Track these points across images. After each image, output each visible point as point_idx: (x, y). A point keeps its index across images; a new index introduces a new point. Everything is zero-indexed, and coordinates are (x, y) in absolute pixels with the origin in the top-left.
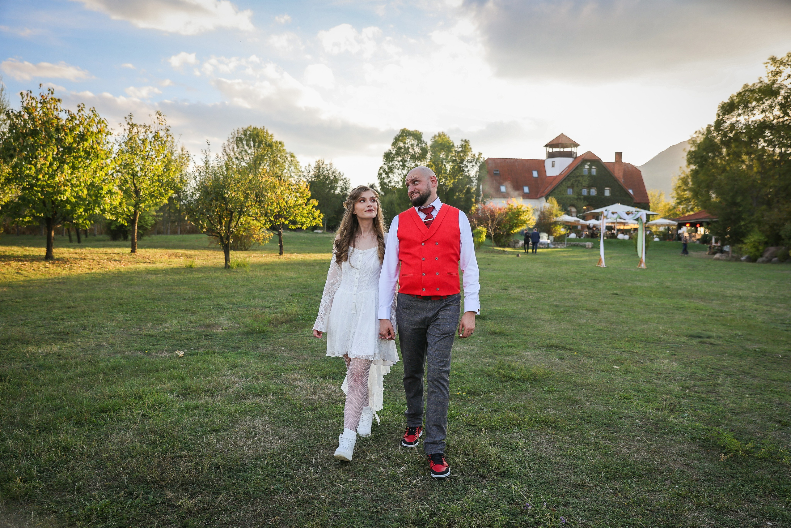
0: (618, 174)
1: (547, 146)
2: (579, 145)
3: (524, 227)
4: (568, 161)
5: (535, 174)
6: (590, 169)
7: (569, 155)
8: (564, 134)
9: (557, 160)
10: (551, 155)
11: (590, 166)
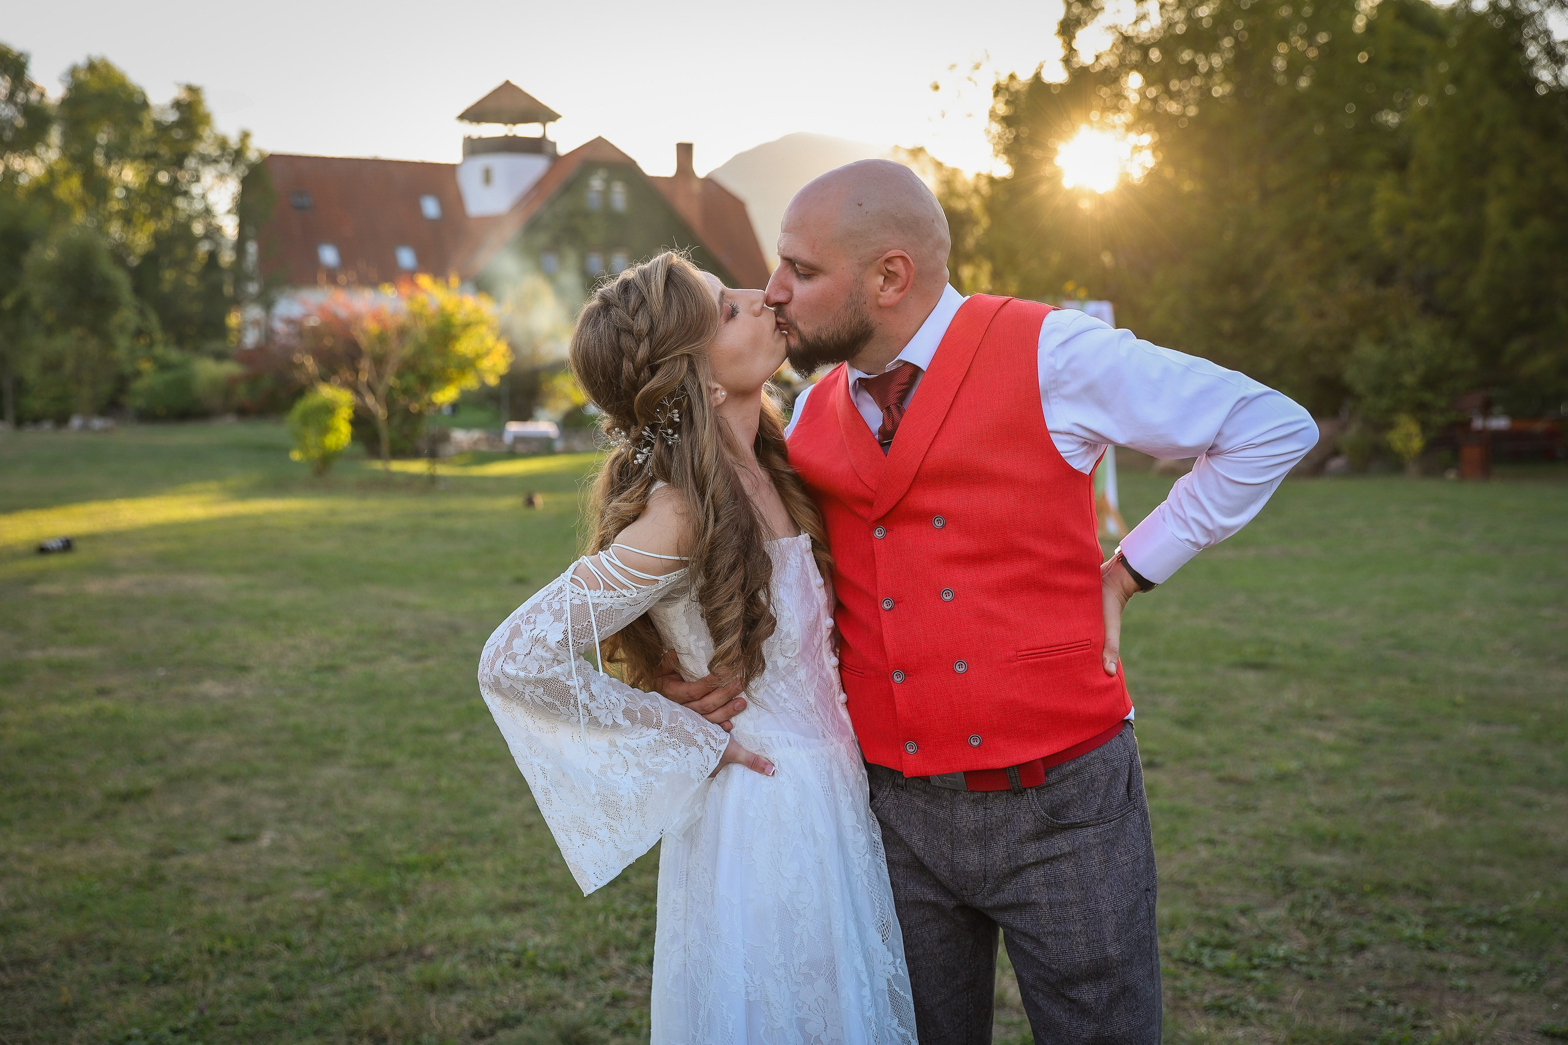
0: (690, 209)
1: (462, 117)
2: (559, 116)
3: (470, 382)
4: (535, 166)
5: (430, 207)
6: (606, 193)
7: (536, 146)
8: (514, 82)
9: (499, 163)
10: (474, 147)
11: (608, 182)
